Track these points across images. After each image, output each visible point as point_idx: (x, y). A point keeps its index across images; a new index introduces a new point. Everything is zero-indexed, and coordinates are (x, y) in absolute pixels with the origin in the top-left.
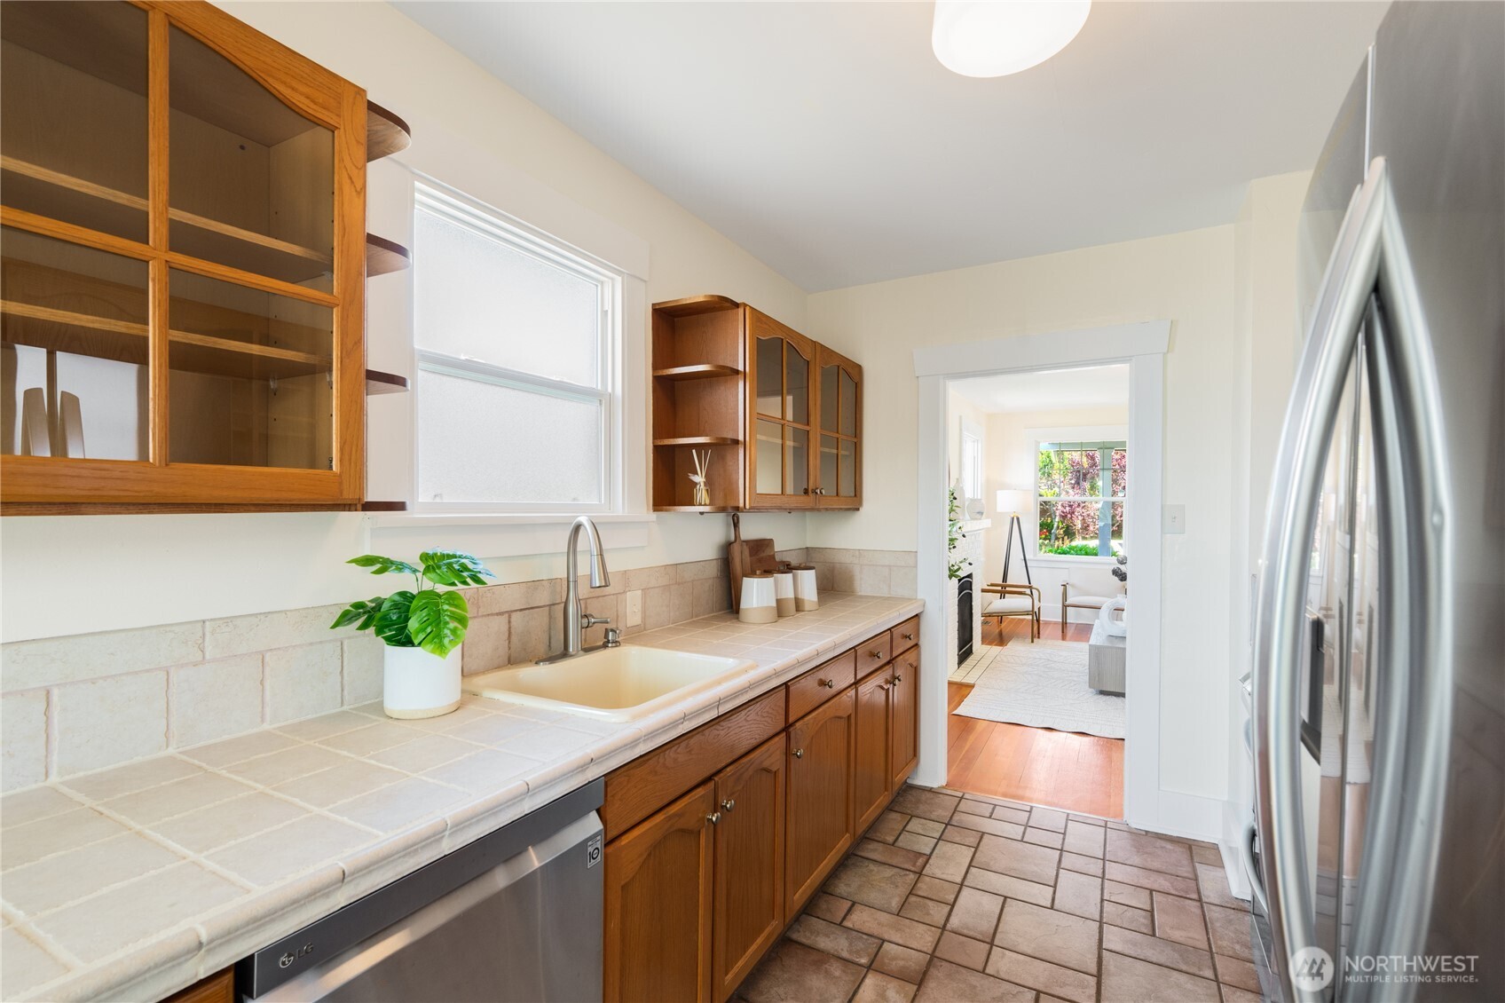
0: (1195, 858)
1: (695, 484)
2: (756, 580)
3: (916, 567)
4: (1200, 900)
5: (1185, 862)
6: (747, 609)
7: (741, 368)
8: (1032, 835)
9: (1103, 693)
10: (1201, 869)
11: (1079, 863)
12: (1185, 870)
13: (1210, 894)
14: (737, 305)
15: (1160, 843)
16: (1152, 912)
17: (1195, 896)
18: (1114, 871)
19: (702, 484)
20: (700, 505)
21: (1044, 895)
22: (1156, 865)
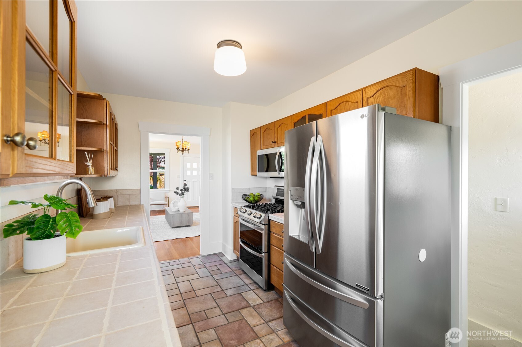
0: (219, 256)
1: (88, 166)
2: (101, 202)
3: (140, 194)
4: (225, 263)
5: (218, 258)
6: (96, 214)
7: (105, 122)
8: (183, 266)
9: (173, 228)
10: (222, 258)
11: (199, 266)
12: (219, 259)
13: (226, 262)
14: (103, 99)
15: (211, 256)
16: (219, 269)
17: (224, 263)
18: (207, 265)
19: (91, 166)
20: (91, 174)
21: (196, 276)
22: (213, 261)
